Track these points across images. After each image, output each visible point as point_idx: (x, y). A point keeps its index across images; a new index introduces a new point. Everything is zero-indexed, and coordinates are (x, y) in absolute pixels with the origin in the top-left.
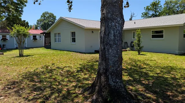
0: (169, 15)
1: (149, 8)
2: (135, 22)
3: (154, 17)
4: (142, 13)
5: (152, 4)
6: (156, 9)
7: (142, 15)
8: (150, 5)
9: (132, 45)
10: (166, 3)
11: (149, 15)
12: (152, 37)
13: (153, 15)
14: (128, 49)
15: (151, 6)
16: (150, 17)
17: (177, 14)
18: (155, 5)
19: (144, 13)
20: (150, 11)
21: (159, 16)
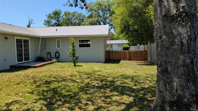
0: (68, 25)
1: (51, 16)
2: (57, 29)
3: (57, 26)
4: (45, 21)
5: (54, 13)
6: (58, 18)
7: (44, 22)
8: (51, 13)
9: (57, 56)
10: (65, 14)
11: (52, 24)
12: (80, 47)
13: (55, 23)
14: (54, 60)
15: (53, 14)
16: (53, 26)
17: (75, 25)
18: (57, 14)
19: (47, 20)
20: (52, 19)
21: (61, 26)
